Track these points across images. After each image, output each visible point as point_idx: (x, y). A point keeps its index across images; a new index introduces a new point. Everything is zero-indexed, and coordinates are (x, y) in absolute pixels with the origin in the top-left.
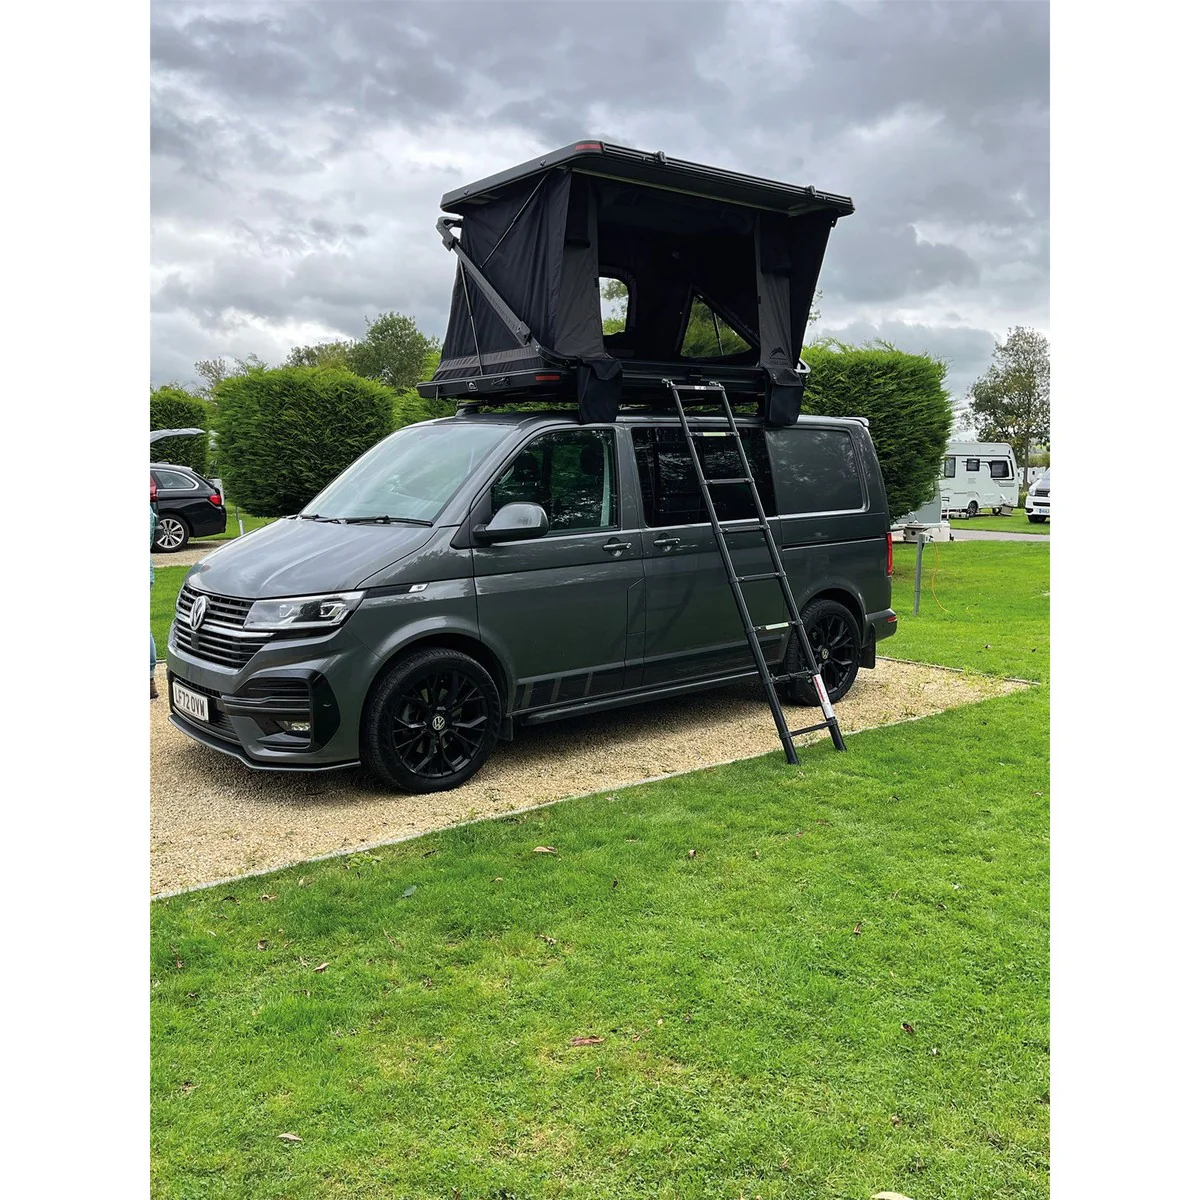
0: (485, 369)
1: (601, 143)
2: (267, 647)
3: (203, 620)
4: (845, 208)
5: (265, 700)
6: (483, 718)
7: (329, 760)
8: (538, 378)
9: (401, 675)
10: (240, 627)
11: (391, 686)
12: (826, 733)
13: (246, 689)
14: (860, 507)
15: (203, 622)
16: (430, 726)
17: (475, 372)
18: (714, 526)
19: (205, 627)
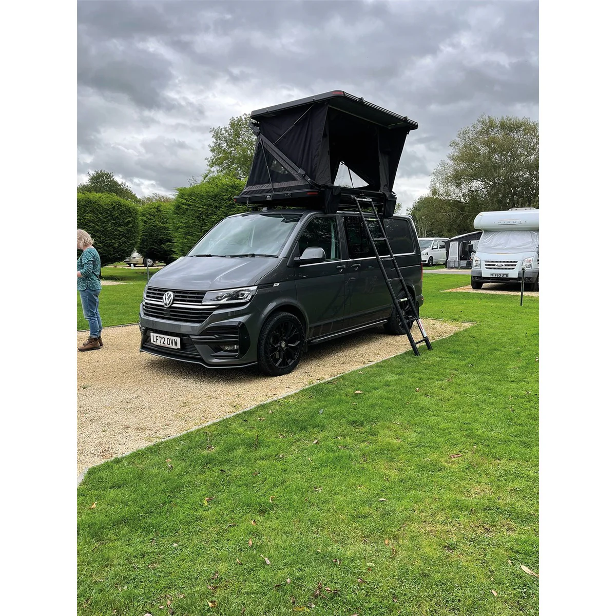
0: (275, 190)
1: (343, 92)
2: (215, 312)
3: (173, 302)
4: (415, 127)
5: (216, 336)
6: (299, 342)
7: (244, 362)
8: (308, 194)
9: (272, 323)
10: (200, 304)
11: (268, 328)
12: (424, 344)
13: (205, 332)
14: (413, 252)
15: (173, 303)
16: (280, 346)
17: (269, 191)
18: (377, 258)
19: (174, 305)
